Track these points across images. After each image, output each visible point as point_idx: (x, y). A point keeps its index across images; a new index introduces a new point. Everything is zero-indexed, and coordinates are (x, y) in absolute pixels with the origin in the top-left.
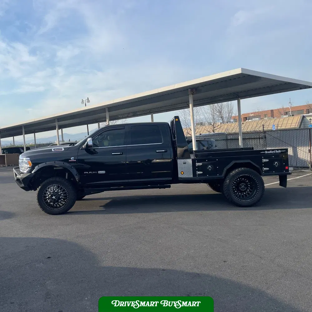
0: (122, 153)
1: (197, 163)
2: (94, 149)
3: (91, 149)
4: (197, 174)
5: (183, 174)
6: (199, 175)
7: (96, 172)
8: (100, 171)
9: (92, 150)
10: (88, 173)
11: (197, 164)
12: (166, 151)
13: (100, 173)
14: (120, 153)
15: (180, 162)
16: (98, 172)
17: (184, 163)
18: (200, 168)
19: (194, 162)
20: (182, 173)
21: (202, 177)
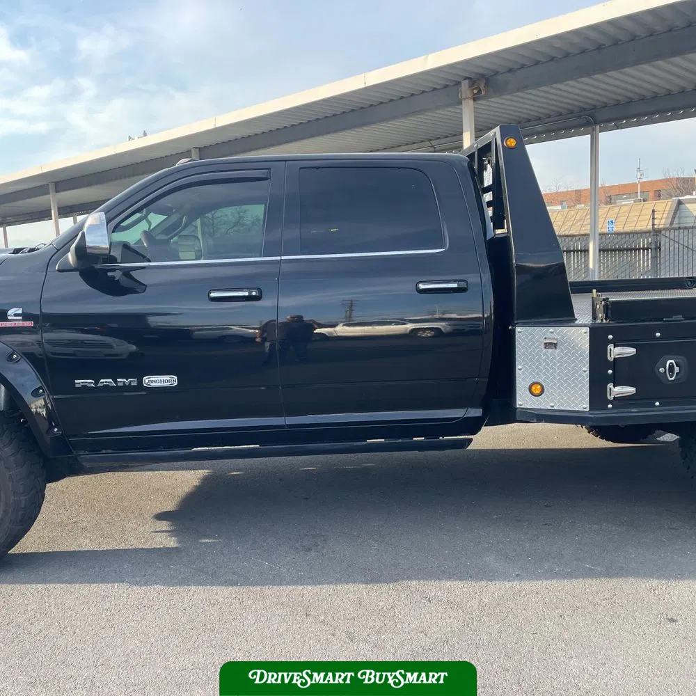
0: (260, 290)
1: (611, 346)
2: (127, 273)
3: (114, 270)
4: (611, 398)
5: (542, 391)
6: (621, 401)
7: (134, 382)
8: (154, 378)
9: (117, 275)
10: (96, 382)
11: (616, 352)
12: (463, 285)
13: (154, 385)
14: (249, 289)
15: (528, 338)
16: (140, 382)
17: (548, 345)
18: (622, 369)
19: (598, 339)
20: (537, 389)
21: (634, 411)
